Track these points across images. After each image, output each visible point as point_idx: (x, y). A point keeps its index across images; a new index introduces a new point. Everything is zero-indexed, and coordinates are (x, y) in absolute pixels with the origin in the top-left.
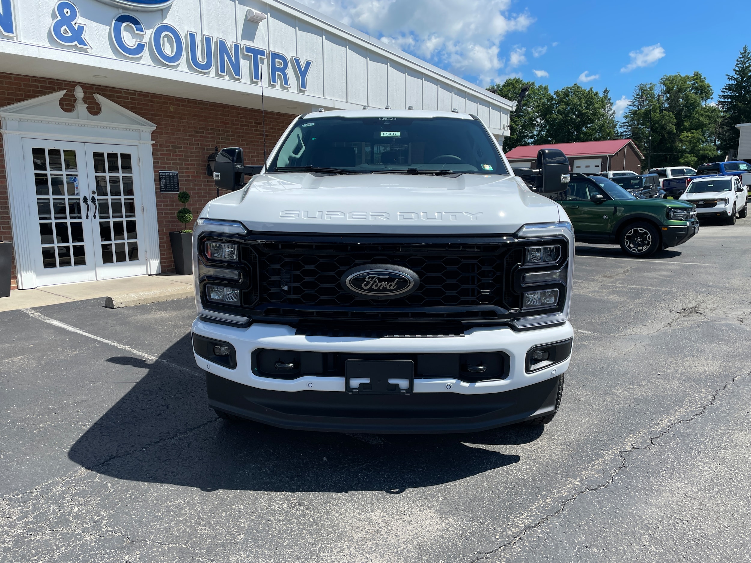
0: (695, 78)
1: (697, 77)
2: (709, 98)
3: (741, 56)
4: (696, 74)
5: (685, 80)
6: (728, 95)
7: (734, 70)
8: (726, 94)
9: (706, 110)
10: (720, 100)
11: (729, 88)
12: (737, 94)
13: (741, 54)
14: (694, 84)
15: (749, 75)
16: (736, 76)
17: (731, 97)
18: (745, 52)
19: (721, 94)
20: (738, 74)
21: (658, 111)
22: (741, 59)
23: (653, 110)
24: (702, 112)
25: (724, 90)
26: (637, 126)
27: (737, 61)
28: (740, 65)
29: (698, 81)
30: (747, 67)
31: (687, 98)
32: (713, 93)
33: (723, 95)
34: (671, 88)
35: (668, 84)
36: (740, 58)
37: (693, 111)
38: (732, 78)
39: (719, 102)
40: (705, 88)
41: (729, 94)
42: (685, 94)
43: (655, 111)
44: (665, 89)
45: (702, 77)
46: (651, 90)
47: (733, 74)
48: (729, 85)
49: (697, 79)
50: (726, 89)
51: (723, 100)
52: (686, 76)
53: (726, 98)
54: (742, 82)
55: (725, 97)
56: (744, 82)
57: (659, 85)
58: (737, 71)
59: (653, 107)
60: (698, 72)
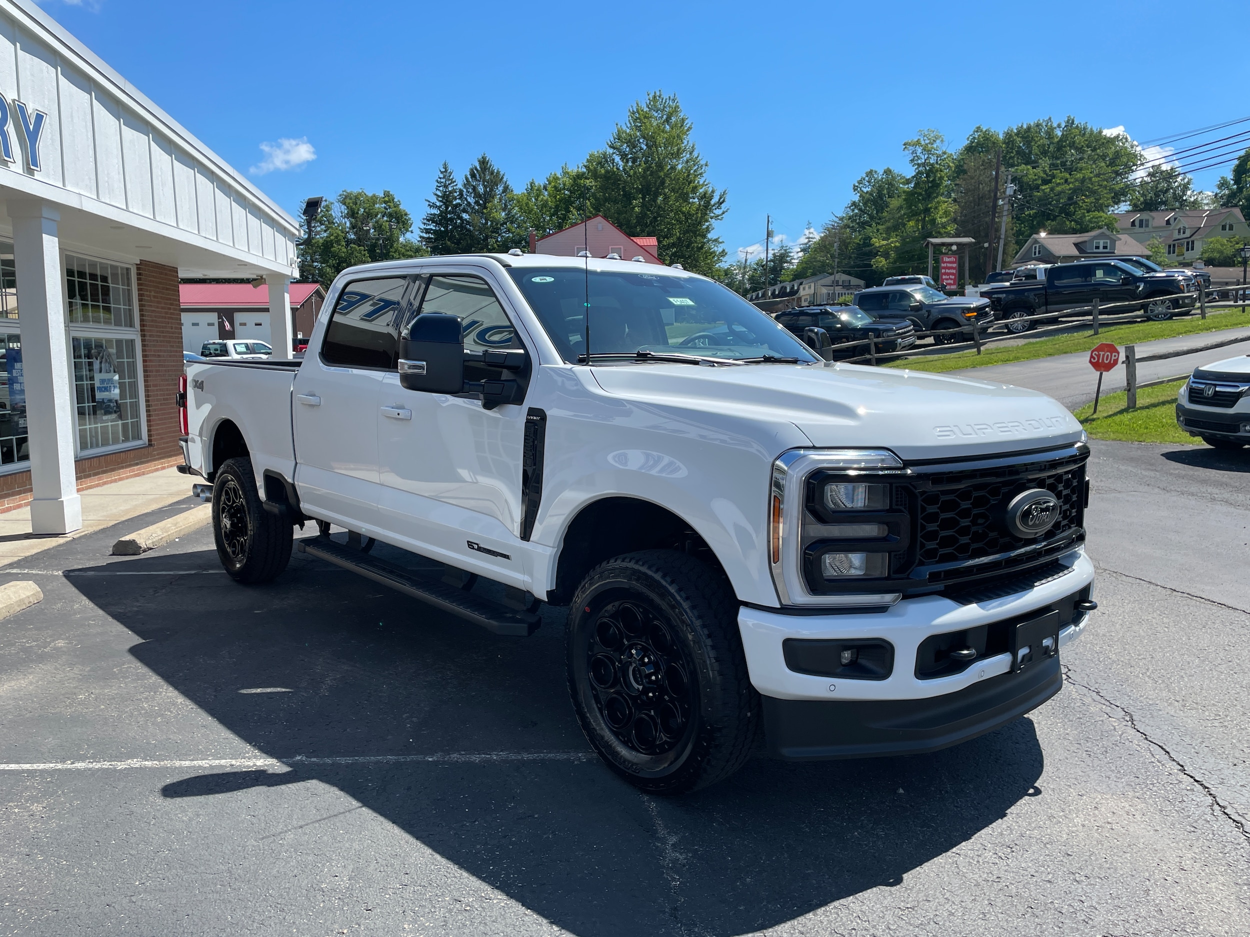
0: (386, 199)
1: (388, 199)
2: (407, 230)
3: (442, 176)
4: (387, 194)
5: (374, 200)
6: (432, 229)
7: (436, 195)
8: (428, 227)
9: (408, 248)
10: (421, 234)
11: (431, 219)
12: (442, 229)
13: (442, 172)
14: (385, 208)
15: (454, 203)
16: (438, 204)
17: (435, 232)
18: (446, 171)
19: (423, 227)
20: (440, 201)
21: (344, 244)
22: (442, 180)
23: (336, 241)
24: (403, 250)
25: (425, 221)
26: (311, 263)
27: (437, 181)
28: (441, 189)
29: (392, 204)
30: (451, 192)
31: (379, 228)
32: (412, 224)
33: (425, 229)
34: (356, 211)
35: (351, 205)
36: (440, 178)
37: (391, 247)
38: (432, 206)
39: (421, 237)
40: (402, 216)
41: (432, 227)
42: (377, 222)
43: (338, 242)
44: (346, 212)
45: (395, 200)
46: (327, 211)
47: (434, 199)
48: (431, 214)
49: (389, 201)
50: (428, 220)
51: (425, 235)
52: (374, 195)
53: (429, 233)
54: (446, 212)
55: (427, 231)
56: (450, 213)
57: (336, 204)
58: (438, 196)
59: (336, 237)
60: (389, 192)
